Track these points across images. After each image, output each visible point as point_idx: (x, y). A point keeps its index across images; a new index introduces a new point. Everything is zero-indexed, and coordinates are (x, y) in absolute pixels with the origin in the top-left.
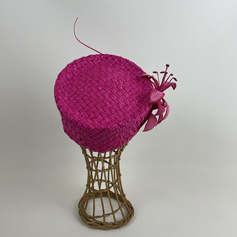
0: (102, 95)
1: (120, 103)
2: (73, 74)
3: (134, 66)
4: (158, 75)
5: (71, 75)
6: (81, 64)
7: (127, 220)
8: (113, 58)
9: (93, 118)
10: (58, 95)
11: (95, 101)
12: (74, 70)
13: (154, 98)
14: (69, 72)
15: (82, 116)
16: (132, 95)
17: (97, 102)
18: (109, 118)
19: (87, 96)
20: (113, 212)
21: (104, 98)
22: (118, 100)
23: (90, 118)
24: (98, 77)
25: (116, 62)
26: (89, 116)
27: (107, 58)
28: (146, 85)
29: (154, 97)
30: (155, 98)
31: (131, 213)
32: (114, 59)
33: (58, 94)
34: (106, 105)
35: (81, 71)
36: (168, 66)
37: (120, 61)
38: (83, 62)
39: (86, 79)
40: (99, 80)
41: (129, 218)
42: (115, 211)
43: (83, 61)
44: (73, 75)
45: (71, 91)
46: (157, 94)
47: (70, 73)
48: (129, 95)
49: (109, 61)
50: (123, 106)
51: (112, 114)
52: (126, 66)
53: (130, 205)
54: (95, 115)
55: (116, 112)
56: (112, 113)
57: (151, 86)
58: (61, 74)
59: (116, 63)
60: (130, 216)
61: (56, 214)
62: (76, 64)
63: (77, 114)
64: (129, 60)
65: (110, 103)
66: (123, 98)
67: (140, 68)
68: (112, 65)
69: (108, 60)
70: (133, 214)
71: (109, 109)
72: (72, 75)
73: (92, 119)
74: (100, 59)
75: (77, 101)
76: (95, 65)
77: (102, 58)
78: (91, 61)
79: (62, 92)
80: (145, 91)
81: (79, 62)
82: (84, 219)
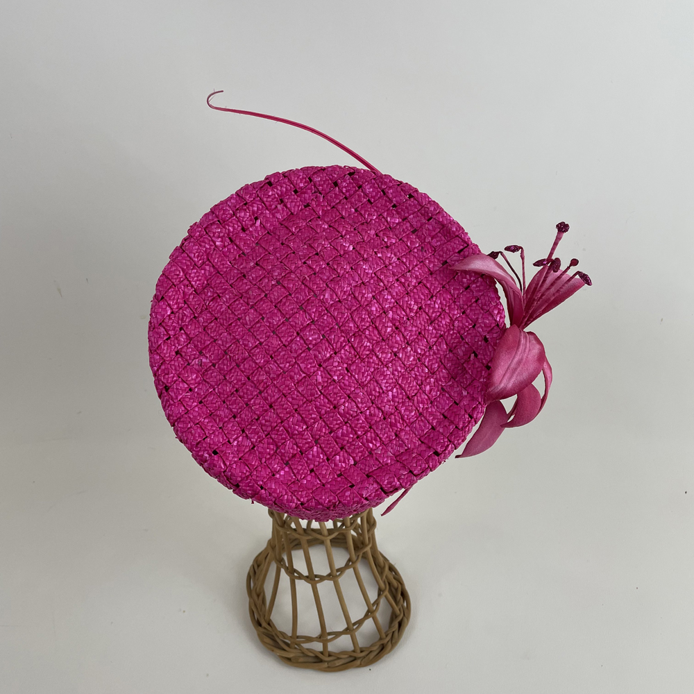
0: (320, 366)
1: (383, 392)
2: (213, 266)
3: (435, 219)
4: (523, 258)
5: (205, 270)
6: (239, 221)
7: (390, 643)
8: (357, 184)
9: (291, 455)
10: (164, 370)
11: (298, 391)
12: (216, 246)
13: (506, 377)
14: (198, 262)
15: (253, 448)
16: (425, 352)
17: (306, 396)
18: (346, 451)
19: (267, 369)
20: (351, 626)
21: (328, 379)
22: (377, 383)
23: (283, 455)
24: (306, 286)
25: (368, 196)
26: (278, 447)
27: (336, 184)
28: (476, 301)
29: (508, 375)
30: (510, 378)
31: (402, 615)
32: (360, 187)
33: (163, 367)
34: (335, 407)
35: (240, 249)
36: (563, 228)
37: (384, 193)
38: (248, 208)
39: (263, 295)
40: (308, 300)
41: (396, 633)
42: (354, 624)
43: (245, 204)
44: (212, 270)
45: (208, 345)
46: (519, 362)
47: (203, 263)
48: (417, 353)
49: (343, 193)
50: (396, 404)
51: (358, 437)
52: (406, 215)
53: (400, 585)
54: (296, 444)
55: (370, 427)
56: (356, 433)
57: (496, 312)
58: (168, 278)
59: (369, 201)
60: (400, 624)
61: (184, 611)
62: (223, 223)
63: (235, 443)
64: (416, 191)
65: (349, 397)
66: (396, 370)
67: (460, 228)
68: (353, 210)
69: (341, 191)
70: (408, 619)
71: (346, 420)
72: (207, 268)
73: (287, 459)
74: (311, 189)
75: (233, 387)
76: (292, 214)
77: (315, 186)
78: (277, 201)
79: (177, 353)
80: (474, 327)
81: (231, 212)
82: (268, 640)
